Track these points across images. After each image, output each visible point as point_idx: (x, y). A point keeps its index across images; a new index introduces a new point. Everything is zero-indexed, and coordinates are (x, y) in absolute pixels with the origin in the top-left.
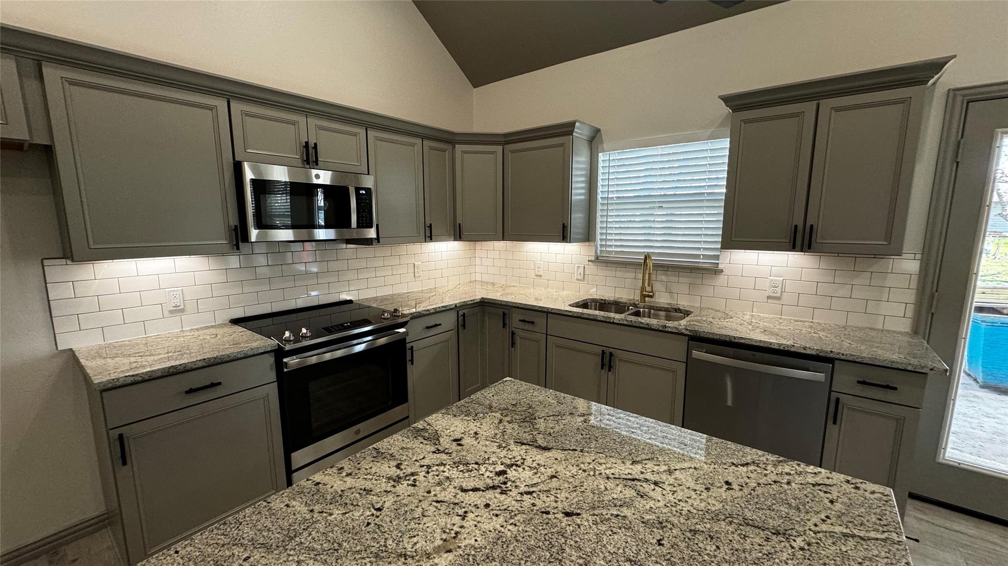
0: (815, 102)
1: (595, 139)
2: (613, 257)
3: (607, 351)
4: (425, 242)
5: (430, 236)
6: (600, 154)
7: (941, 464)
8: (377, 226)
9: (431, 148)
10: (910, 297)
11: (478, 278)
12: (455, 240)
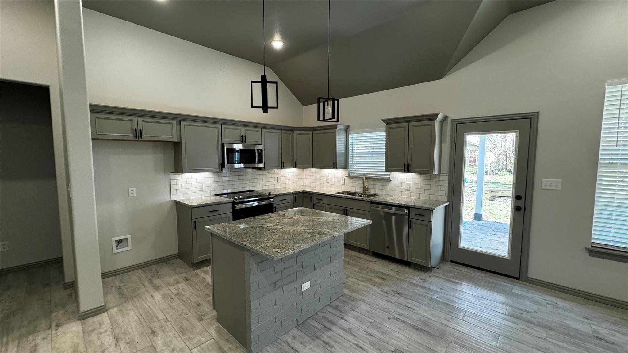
0: (408, 123)
1: (347, 130)
2: (356, 175)
3: (345, 209)
4: (282, 168)
5: (283, 167)
6: (350, 135)
7: (459, 248)
8: (264, 162)
9: (285, 133)
10: (446, 188)
11: (304, 184)
12: (293, 168)
